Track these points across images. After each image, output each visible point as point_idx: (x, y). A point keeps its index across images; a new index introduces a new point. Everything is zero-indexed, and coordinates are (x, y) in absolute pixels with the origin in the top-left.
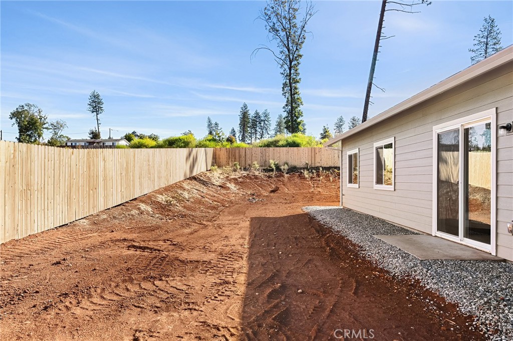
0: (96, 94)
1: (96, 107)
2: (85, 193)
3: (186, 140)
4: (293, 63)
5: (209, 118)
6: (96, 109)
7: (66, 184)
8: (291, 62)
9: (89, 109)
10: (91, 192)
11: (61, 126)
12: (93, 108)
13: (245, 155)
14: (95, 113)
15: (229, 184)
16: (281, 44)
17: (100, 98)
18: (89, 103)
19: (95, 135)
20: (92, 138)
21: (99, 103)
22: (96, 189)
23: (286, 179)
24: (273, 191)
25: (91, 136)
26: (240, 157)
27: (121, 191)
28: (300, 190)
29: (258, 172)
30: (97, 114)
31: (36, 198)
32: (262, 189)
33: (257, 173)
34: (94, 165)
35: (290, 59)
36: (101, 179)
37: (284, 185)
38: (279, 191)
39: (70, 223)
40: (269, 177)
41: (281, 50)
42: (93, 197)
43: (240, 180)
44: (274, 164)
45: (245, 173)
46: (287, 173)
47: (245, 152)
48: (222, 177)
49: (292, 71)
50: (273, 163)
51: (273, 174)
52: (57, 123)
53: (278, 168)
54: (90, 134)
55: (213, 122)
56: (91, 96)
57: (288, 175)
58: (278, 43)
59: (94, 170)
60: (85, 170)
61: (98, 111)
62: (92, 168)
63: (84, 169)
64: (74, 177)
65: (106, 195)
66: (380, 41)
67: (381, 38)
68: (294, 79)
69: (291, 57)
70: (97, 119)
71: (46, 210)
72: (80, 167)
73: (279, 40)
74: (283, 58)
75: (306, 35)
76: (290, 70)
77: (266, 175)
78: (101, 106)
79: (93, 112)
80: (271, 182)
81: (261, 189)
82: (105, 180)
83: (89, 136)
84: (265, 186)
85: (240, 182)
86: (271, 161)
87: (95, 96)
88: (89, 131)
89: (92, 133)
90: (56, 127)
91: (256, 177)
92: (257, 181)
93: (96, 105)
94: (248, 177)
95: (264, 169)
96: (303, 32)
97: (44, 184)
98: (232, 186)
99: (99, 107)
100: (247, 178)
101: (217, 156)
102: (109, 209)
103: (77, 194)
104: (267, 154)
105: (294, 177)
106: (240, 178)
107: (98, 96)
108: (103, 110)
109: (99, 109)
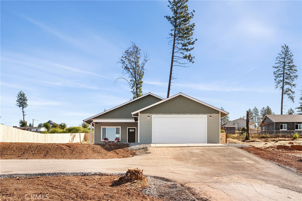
0: (22, 93)
4: (138, 86)
6: (22, 105)
8: (137, 85)
9: (18, 104)
12: (20, 104)
14: (21, 107)
16: (131, 75)
17: (25, 96)
18: (17, 100)
21: (24, 100)
30: (23, 108)
35: (136, 83)
41: (131, 79)
49: (138, 90)
54: (20, 123)
56: (18, 95)
58: (130, 75)
61: (24, 106)
66: (171, 80)
67: (172, 79)
68: (139, 94)
69: (137, 82)
70: (23, 112)
73: (130, 74)
74: (133, 83)
75: (144, 71)
76: (137, 89)
78: (26, 102)
87: (21, 95)
88: (19, 121)
93: (22, 101)
96: (143, 70)
99: (24, 103)
101: (86, 137)
107: (24, 94)
108: (27, 105)
109: (24, 104)
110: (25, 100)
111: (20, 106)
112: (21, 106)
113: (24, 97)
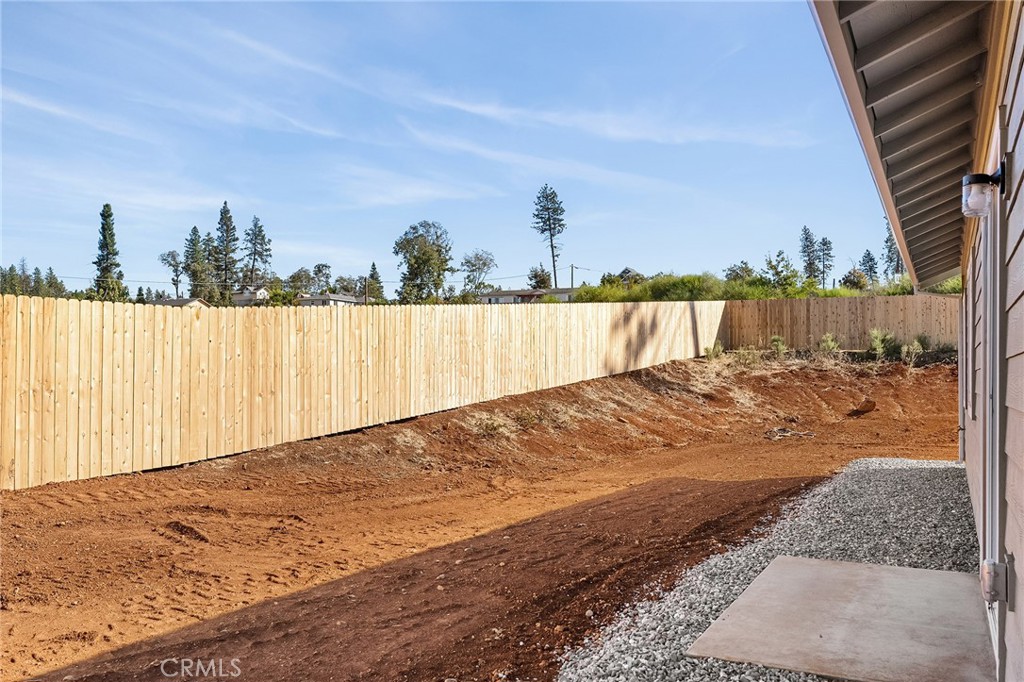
0: (548, 192)
1: (549, 219)
2: (238, 400)
3: (697, 283)
5: (806, 231)
6: (550, 226)
7: (177, 381)
9: (537, 225)
10: (258, 399)
11: (484, 264)
12: (544, 223)
13: (808, 318)
14: (547, 233)
15: (736, 390)
17: (559, 199)
18: (536, 213)
19: (541, 280)
20: (534, 288)
21: (555, 211)
22: (273, 393)
23: (908, 382)
24: (856, 413)
25: (533, 282)
26: (794, 320)
27: (360, 399)
28: (940, 410)
29: (833, 362)
30: (552, 235)
31: (73, 410)
32: (828, 404)
33: (828, 364)
34: (266, 341)
36: (290, 372)
37: (896, 396)
38: (873, 414)
39: (191, 464)
40: (862, 375)
42: (266, 410)
43: (776, 381)
44: (883, 341)
45: (795, 364)
46: (917, 365)
47: (808, 310)
48: (726, 373)
50: (880, 337)
51: (875, 366)
52: (477, 257)
53: (893, 351)
54: (531, 280)
55: (817, 238)
56: (538, 198)
57: (920, 371)
59: (266, 352)
60: (238, 351)
61: (554, 228)
62: (260, 348)
63: (234, 350)
64: (204, 366)
65: (306, 407)
70: (552, 245)
71: (106, 436)
72: (223, 346)
77: (855, 370)
78: (560, 217)
79: (543, 232)
80: (861, 390)
81: (825, 406)
82: (304, 372)
83: (530, 283)
84: (838, 398)
85: (773, 387)
86: (876, 333)
87: (547, 197)
88: (529, 272)
89: (536, 276)
90: (477, 264)
91: (823, 375)
92: (824, 384)
93: (549, 214)
94: (803, 374)
95: (850, 354)
97: (101, 381)
98: (744, 398)
99: (555, 219)
100: (797, 375)
101: (735, 322)
102: (318, 438)
103: (212, 404)
104: (869, 315)
105: (934, 375)
106: (775, 376)
107: (554, 194)
108: (563, 225)
109: (554, 224)
110: (558, 210)
111: (543, 231)
112: (546, 230)
113: (554, 202)
